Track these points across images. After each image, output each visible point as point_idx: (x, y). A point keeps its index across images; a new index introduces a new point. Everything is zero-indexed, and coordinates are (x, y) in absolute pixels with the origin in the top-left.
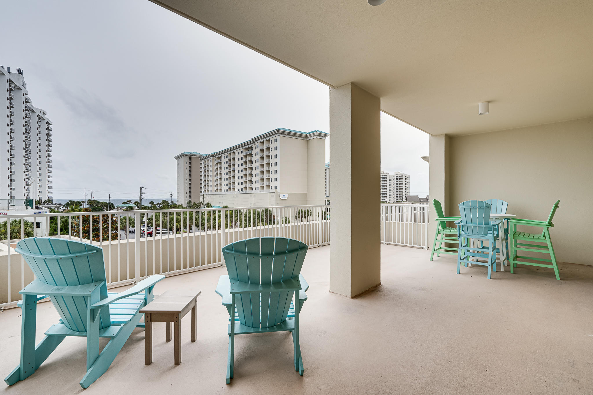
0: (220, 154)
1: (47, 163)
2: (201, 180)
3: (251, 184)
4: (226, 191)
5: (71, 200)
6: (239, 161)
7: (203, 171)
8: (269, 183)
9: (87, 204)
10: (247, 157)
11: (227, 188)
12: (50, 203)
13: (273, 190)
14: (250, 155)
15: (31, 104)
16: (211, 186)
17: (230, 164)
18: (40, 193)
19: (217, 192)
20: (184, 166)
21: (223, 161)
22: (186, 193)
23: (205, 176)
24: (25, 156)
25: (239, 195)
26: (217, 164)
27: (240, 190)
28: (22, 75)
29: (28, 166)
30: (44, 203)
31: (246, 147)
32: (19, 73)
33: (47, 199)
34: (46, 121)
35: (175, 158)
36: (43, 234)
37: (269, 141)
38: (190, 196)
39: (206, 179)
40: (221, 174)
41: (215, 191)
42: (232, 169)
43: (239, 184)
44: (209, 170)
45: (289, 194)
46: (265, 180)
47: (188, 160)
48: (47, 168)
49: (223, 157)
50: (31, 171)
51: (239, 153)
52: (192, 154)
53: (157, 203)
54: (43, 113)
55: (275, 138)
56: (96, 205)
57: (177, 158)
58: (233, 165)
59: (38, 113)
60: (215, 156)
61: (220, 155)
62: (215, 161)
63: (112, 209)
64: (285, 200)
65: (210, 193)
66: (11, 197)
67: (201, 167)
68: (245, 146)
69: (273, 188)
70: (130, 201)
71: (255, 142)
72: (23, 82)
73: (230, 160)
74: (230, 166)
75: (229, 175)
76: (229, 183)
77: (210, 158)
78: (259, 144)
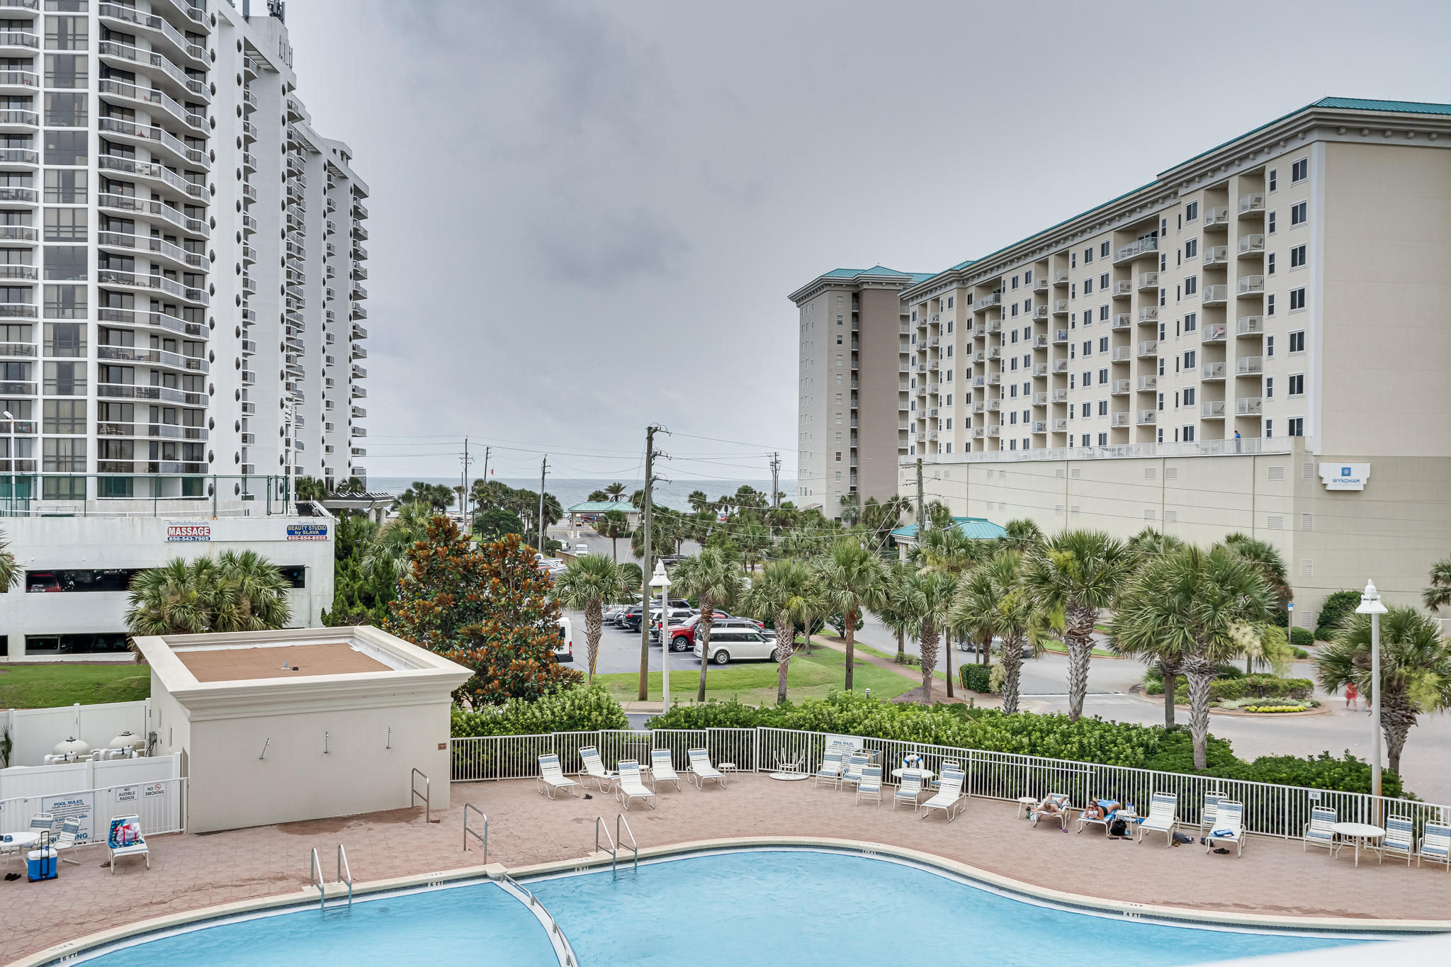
0: (992, 270)
1: (350, 341)
2: (904, 395)
3: (1150, 411)
4: (1020, 445)
5: (420, 481)
6: (1089, 297)
7: (913, 350)
8: (1254, 405)
9: (471, 500)
10: (1135, 270)
11: (1024, 431)
12: (356, 491)
13: (1281, 440)
14: (1151, 261)
15: (307, 125)
16: (949, 421)
17: (1043, 311)
18: (331, 456)
19: (979, 453)
20: (830, 332)
21: (1006, 301)
22: (839, 454)
23: (923, 376)
24: (285, 317)
25: (1087, 470)
26: (981, 314)
27: (1094, 441)
28: (282, 21)
29: (294, 353)
30: (338, 490)
31: (1126, 221)
32: (273, 14)
33: (348, 475)
34: (350, 183)
35: (792, 298)
36: (313, 613)
37: (1256, 176)
38: (854, 470)
39: (929, 390)
40: (996, 362)
41: (968, 446)
42: (1051, 337)
43: (1086, 410)
44: (940, 346)
45: (1377, 464)
46: (1231, 387)
47: (845, 306)
48: (350, 361)
49: (1007, 279)
50: (303, 372)
51: (1088, 256)
52: (868, 274)
53: (717, 500)
54: (343, 153)
55: (1297, 158)
56: (501, 503)
57: (800, 298)
58: (1058, 316)
59: (326, 156)
60: (968, 279)
61: (995, 274)
62: (970, 302)
63: (554, 523)
64: (1355, 497)
65: (943, 457)
66: (244, 469)
67: (905, 337)
68: (1121, 216)
69: (1280, 429)
70: (616, 490)
71: (1176, 193)
72: (282, 46)
73: (1043, 295)
74: (1042, 323)
75: (1039, 366)
76: (1037, 407)
77: (948, 288)
78: (1199, 198)
